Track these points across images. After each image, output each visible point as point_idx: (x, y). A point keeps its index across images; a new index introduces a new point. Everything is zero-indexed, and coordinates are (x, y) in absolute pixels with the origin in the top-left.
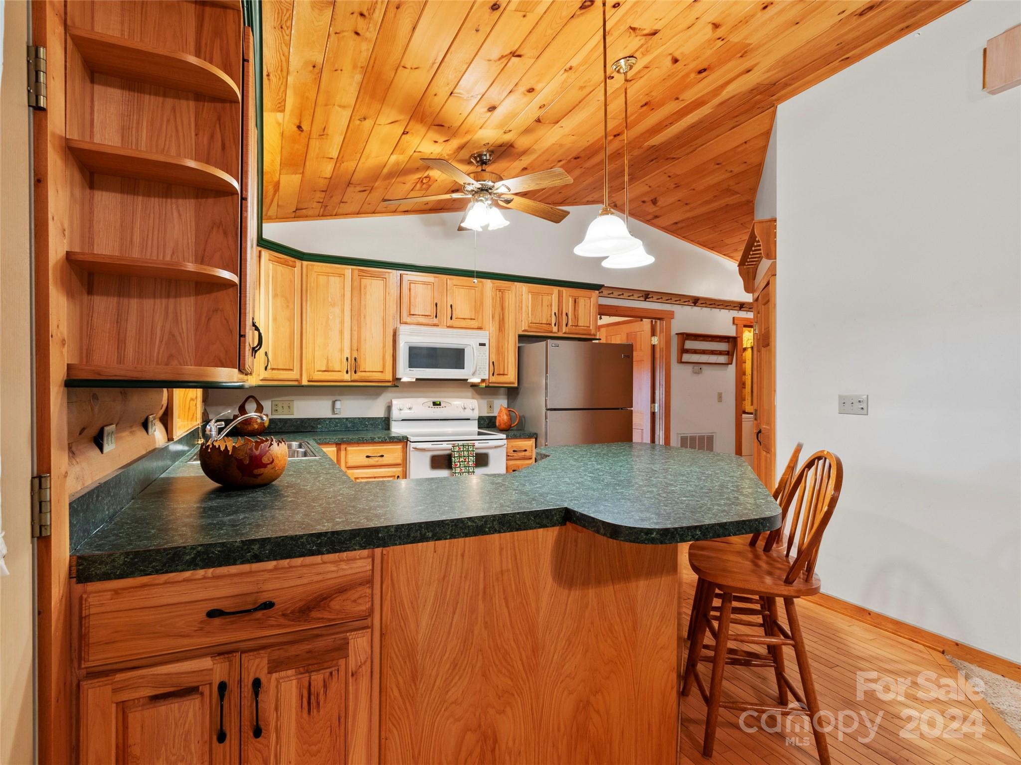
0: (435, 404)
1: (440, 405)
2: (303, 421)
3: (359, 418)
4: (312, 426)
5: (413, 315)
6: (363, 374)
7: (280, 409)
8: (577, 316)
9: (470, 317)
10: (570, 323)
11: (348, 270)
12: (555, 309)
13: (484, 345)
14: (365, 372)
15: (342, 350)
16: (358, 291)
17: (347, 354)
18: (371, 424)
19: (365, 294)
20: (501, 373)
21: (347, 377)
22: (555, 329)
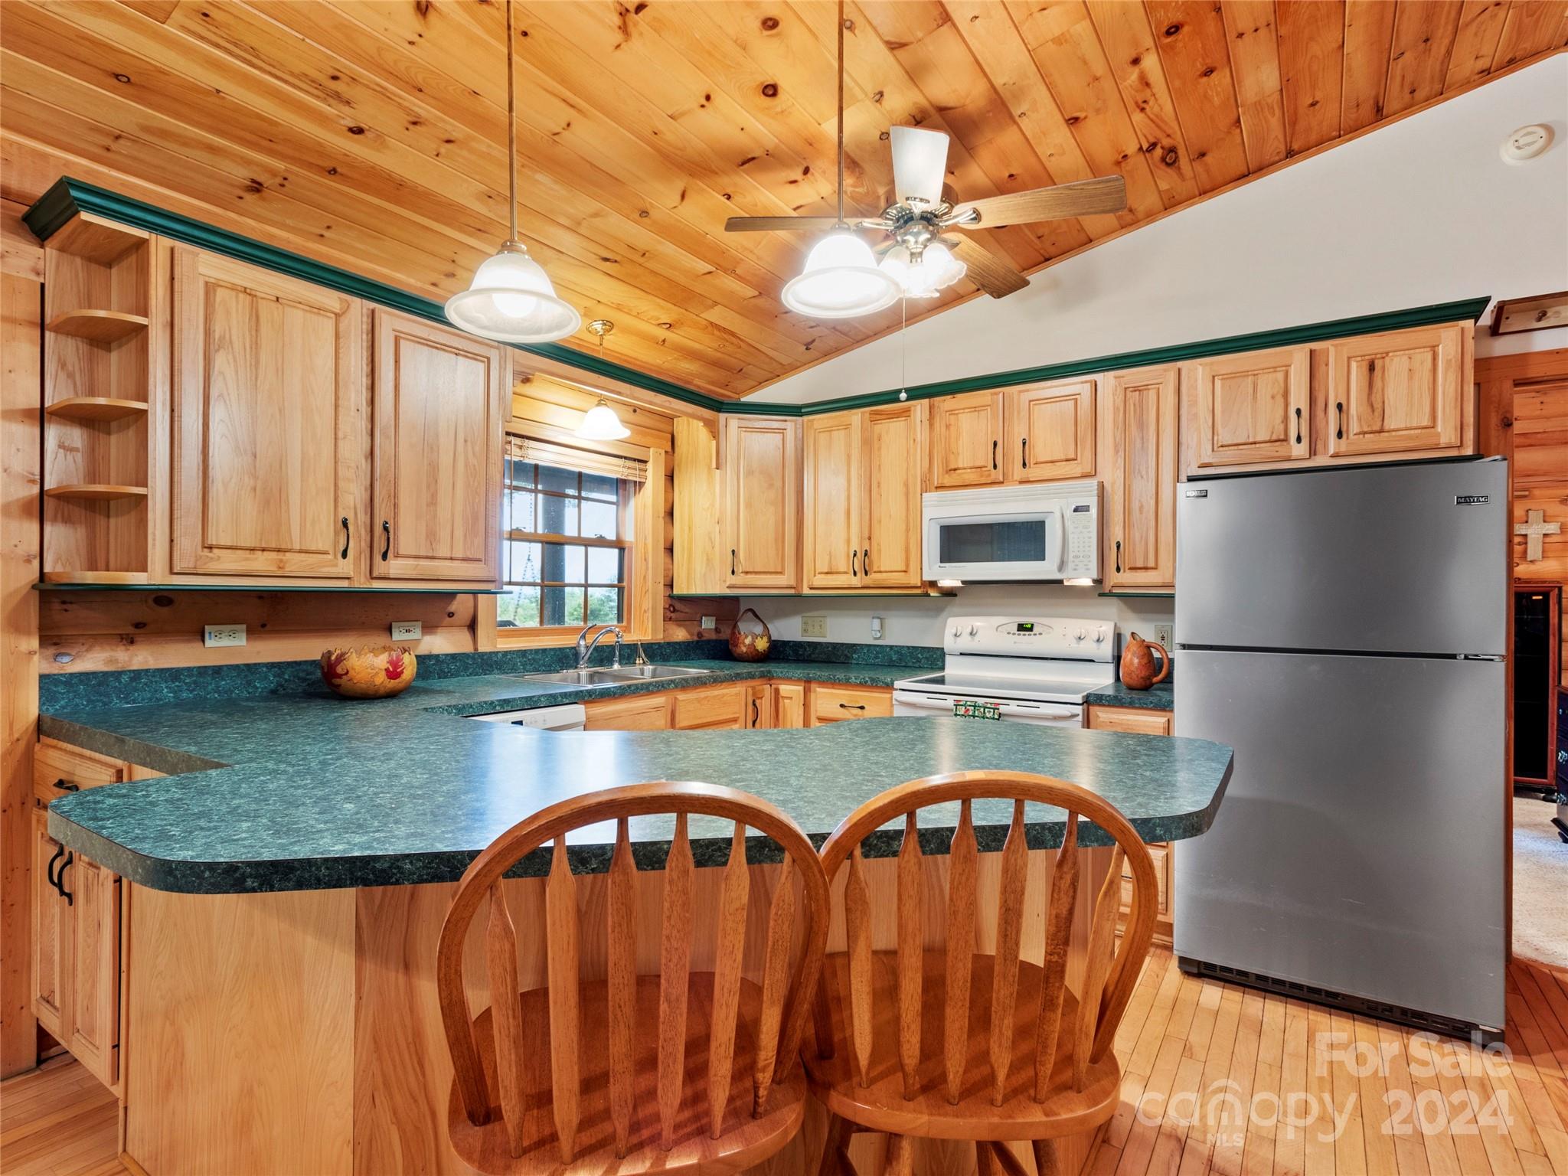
0: (1021, 628)
1: (1031, 629)
2: (835, 647)
3: (908, 647)
4: (846, 655)
5: (955, 470)
6: (878, 576)
7: (810, 629)
8: (1378, 405)
9: (1063, 457)
10: (1354, 427)
11: (856, 416)
12: (1299, 398)
13: (1086, 509)
14: (880, 572)
15: (848, 541)
16: (870, 445)
17: (855, 546)
18: (926, 658)
19: (879, 449)
20: (1140, 564)
21: (855, 581)
22: (1300, 450)
